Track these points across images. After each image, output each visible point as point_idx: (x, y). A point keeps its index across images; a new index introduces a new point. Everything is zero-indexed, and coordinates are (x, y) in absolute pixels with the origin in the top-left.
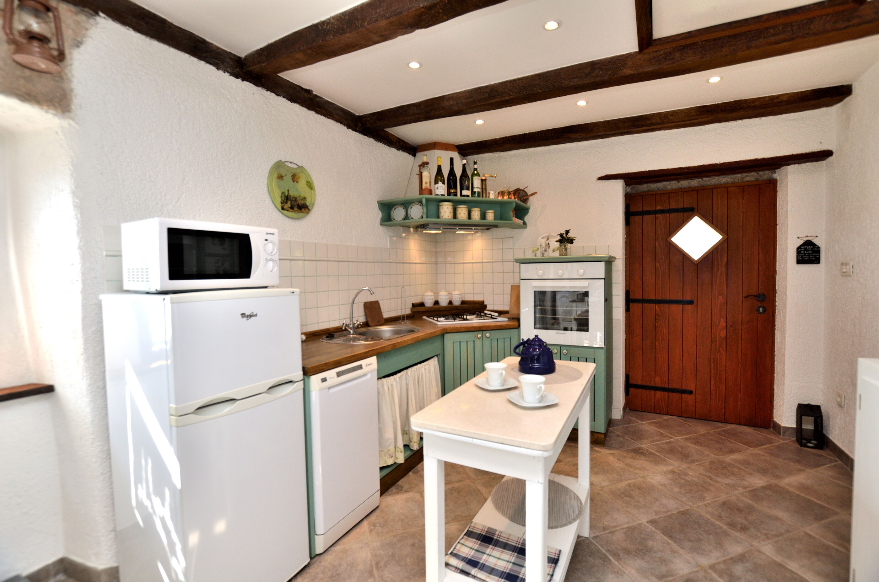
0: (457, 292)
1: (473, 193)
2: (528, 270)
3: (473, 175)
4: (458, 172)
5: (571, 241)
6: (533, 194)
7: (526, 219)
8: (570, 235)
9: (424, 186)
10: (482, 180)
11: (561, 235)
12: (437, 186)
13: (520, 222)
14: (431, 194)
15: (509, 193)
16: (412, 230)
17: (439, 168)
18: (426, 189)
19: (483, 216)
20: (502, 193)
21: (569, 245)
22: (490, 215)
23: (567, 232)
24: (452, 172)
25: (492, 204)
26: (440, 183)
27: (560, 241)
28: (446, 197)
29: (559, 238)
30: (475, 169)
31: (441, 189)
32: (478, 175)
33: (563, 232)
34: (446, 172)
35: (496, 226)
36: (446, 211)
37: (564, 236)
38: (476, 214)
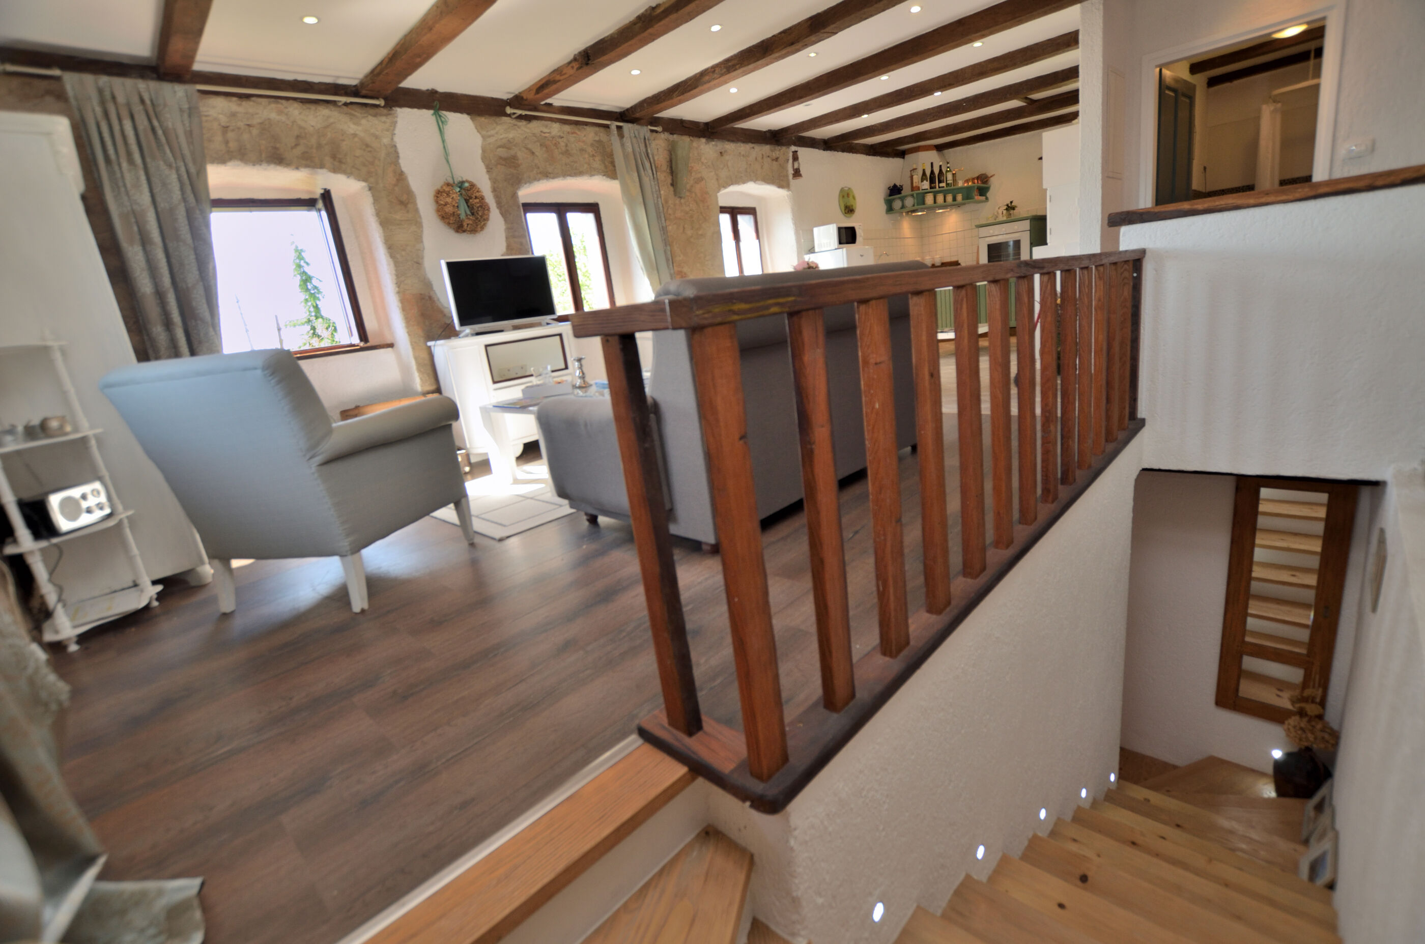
0: (938, 256)
1: (947, 185)
2: (984, 231)
3: (947, 171)
4: (936, 172)
5: (1013, 208)
6: (991, 176)
7: (988, 195)
8: (1013, 204)
9: (914, 185)
10: (953, 174)
11: (1007, 205)
12: (923, 183)
13: (983, 198)
14: (919, 190)
15: (973, 179)
16: (904, 214)
17: (924, 170)
18: (916, 187)
19: (954, 199)
20: (967, 181)
21: (1012, 212)
22: (959, 197)
23: (1011, 202)
24: (932, 172)
25: (960, 190)
26: (925, 181)
27: (1007, 209)
28: (929, 190)
29: (1006, 207)
30: (948, 167)
31: (926, 185)
32: (950, 171)
33: (1009, 202)
34: (928, 173)
35: (964, 204)
36: (929, 199)
37: (1010, 205)
38: (949, 198)
